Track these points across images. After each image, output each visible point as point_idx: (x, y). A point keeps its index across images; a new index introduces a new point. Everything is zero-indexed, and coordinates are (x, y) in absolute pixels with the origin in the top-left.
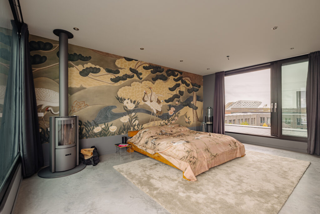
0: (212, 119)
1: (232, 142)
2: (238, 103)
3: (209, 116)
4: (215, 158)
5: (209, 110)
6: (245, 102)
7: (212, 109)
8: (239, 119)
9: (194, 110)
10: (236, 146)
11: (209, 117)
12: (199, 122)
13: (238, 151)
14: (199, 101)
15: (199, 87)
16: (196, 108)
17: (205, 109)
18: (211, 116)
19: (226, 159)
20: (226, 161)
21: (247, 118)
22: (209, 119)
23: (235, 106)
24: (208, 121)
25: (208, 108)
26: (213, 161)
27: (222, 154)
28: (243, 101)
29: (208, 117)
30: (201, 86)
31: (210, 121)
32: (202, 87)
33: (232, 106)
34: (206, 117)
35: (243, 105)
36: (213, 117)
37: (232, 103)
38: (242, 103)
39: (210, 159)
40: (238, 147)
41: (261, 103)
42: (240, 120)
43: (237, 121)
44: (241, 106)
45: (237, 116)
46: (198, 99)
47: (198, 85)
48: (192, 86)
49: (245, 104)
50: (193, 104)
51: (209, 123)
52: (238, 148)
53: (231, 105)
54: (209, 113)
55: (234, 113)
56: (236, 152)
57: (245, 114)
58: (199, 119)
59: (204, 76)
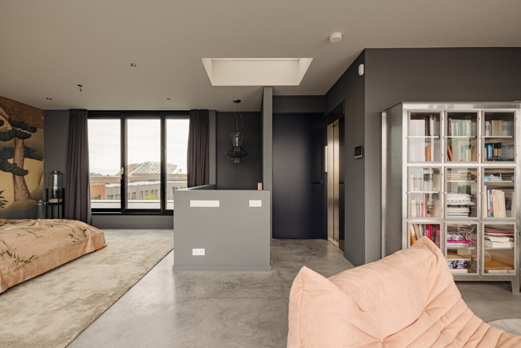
0: (61, 193)
1: (77, 230)
2: (144, 166)
3: (55, 188)
4: (28, 265)
5: (56, 176)
6: (155, 165)
7: (61, 174)
8: (142, 192)
9: (16, 176)
10: (85, 236)
11: (55, 190)
12: (31, 201)
13: (90, 242)
14: (31, 157)
15: (34, 130)
16: (24, 173)
17: (47, 175)
18: (61, 188)
19: (57, 262)
20: (58, 265)
21: (154, 189)
22: (55, 193)
23: (139, 170)
24: (53, 198)
25: (53, 173)
26: (21, 271)
27: (49, 254)
28: (152, 163)
29: (53, 190)
30: (38, 129)
31: (58, 198)
32: (40, 131)
33: (135, 170)
34: (47, 190)
35: (153, 170)
36: (63, 189)
37: (135, 165)
38: (151, 166)
39: (11, 270)
40: (90, 236)
41: (176, 166)
42: (144, 192)
43: (138, 194)
44: (149, 170)
45: (138, 186)
46: (29, 153)
47: (30, 126)
48: (9, 125)
49: (155, 167)
50: (15, 164)
51: (55, 201)
52: (90, 238)
53: (133, 168)
54: (56, 182)
55: (135, 181)
56: (83, 245)
57: (152, 183)
58: (31, 194)
59: (45, 110)
